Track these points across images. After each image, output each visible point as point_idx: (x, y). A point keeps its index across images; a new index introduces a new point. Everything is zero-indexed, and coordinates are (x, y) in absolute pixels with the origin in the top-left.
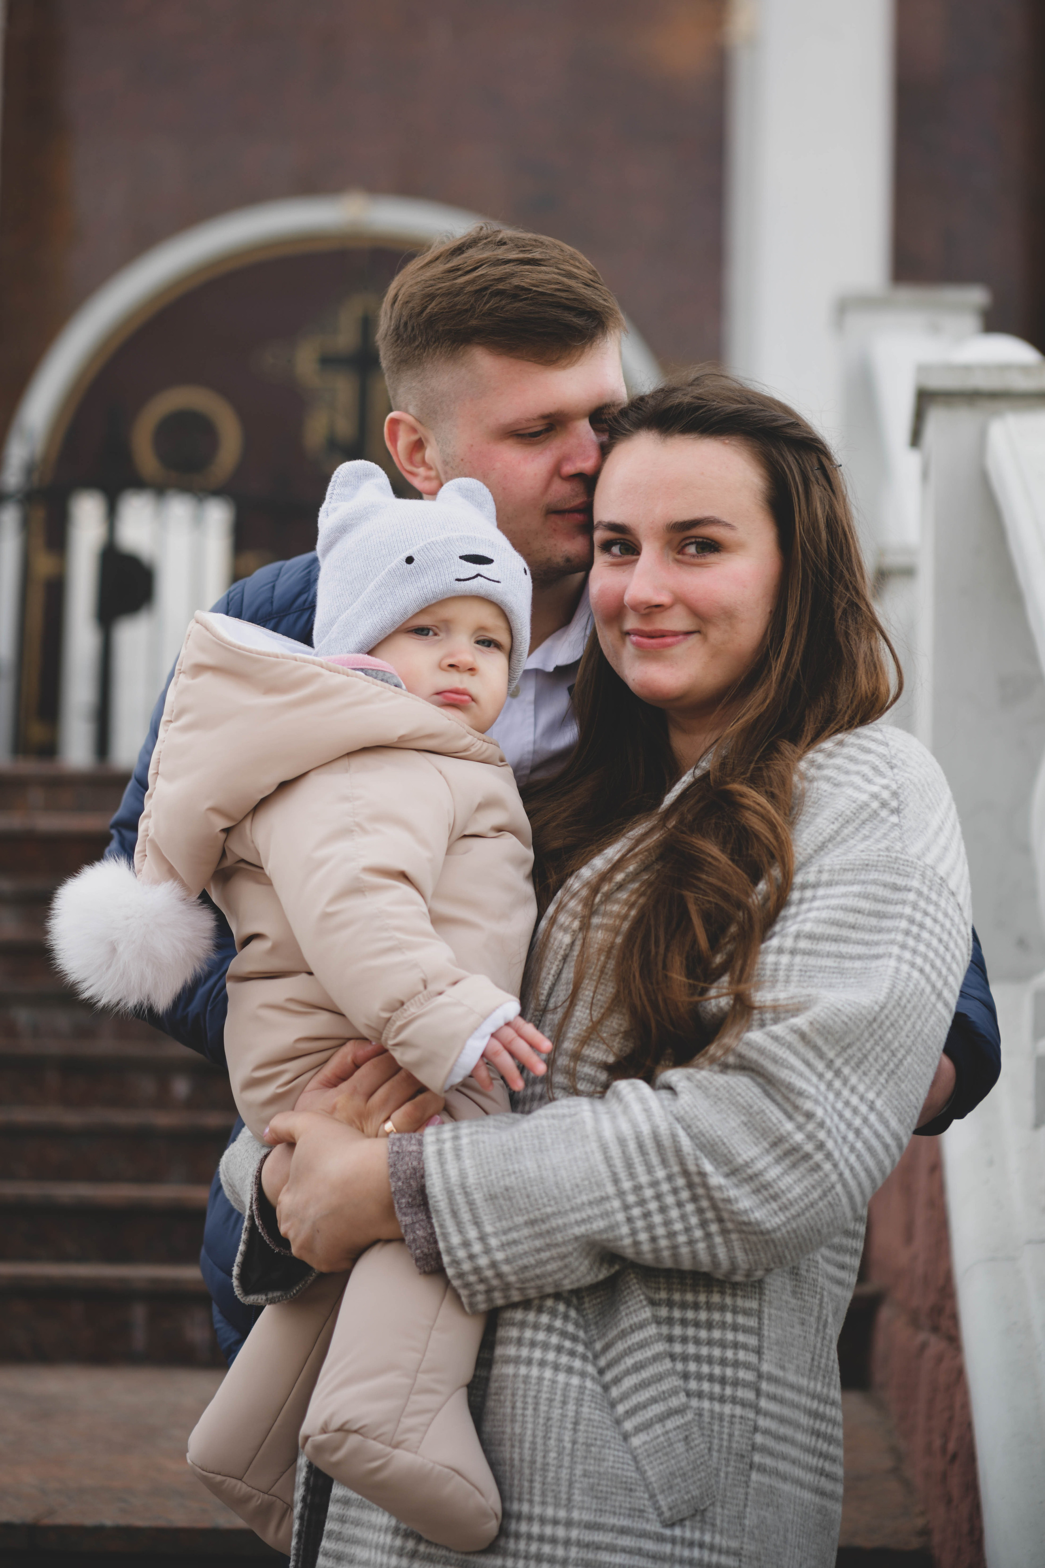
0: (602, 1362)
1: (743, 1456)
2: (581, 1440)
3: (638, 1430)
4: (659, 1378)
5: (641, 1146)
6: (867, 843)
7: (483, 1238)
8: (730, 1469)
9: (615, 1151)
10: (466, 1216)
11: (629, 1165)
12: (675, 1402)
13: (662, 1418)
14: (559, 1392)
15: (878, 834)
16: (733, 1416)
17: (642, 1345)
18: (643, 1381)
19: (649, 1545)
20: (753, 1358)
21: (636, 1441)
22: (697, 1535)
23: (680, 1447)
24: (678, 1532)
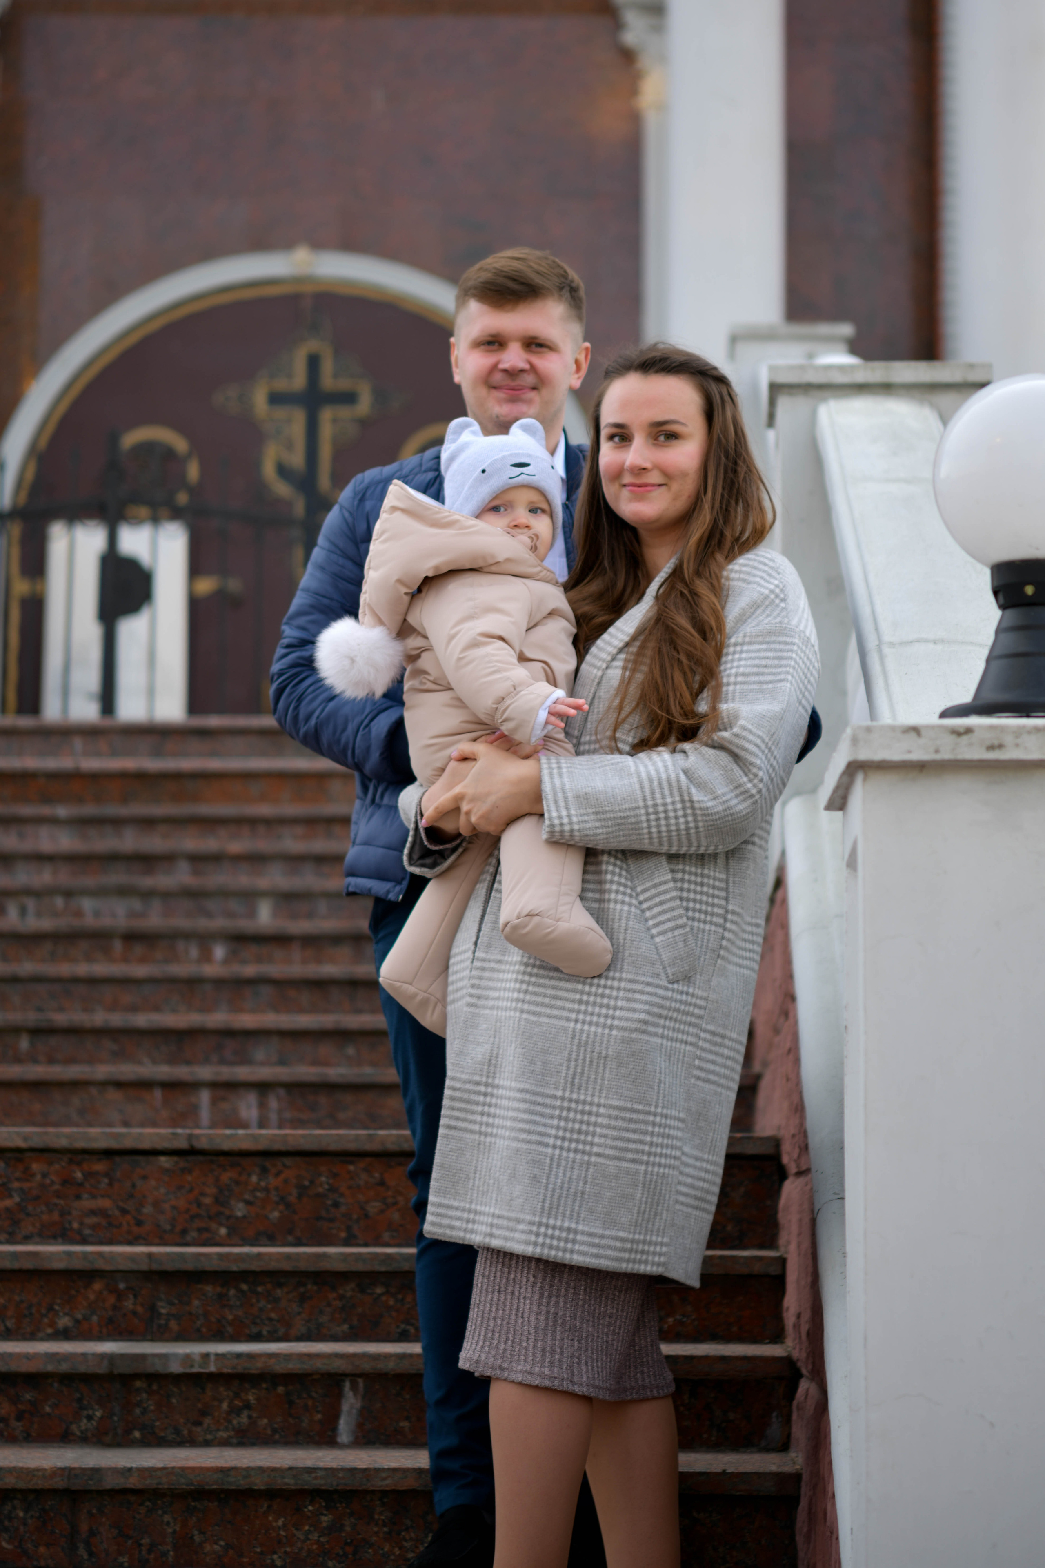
0: (641, 898)
1: (714, 951)
2: (628, 938)
3: (659, 934)
4: (673, 909)
5: (660, 784)
6: (770, 619)
7: (569, 816)
8: (707, 957)
9: (646, 784)
10: (562, 804)
11: (653, 793)
12: (680, 922)
13: (672, 929)
14: (617, 914)
15: (775, 614)
16: (710, 931)
17: (665, 892)
18: (664, 910)
19: (661, 992)
20: (723, 903)
21: (658, 940)
22: (685, 989)
23: (681, 945)
24: (675, 986)
